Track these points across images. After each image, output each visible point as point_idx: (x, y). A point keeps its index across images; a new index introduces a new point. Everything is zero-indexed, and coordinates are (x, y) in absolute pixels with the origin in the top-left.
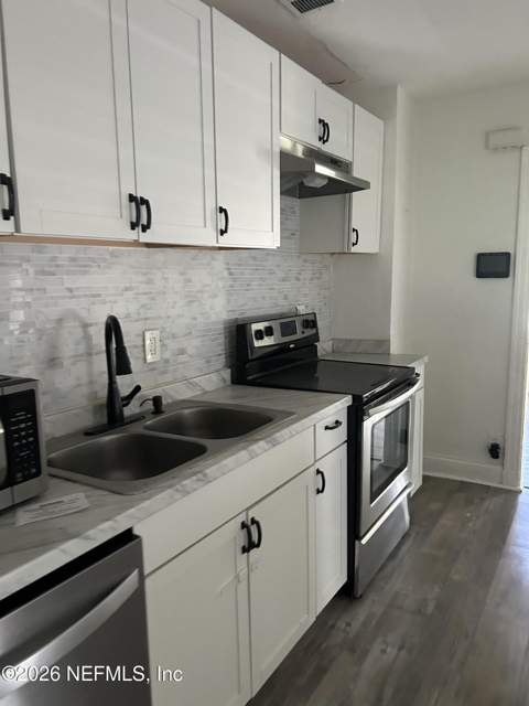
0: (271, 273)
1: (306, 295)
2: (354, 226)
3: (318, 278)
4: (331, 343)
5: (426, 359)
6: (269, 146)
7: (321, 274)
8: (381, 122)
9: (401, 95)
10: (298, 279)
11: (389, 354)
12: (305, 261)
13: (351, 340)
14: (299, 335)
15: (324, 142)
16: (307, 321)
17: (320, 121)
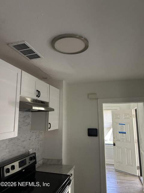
0: (18, 140)
1: (33, 145)
2: (49, 122)
3: (38, 138)
4: (42, 160)
5: (74, 167)
6: (15, 101)
7: (39, 136)
8: (59, 90)
9: (64, 83)
10: (30, 140)
11: (62, 165)
12: (33, 132)
13: (49, 159)
14: (28, 164)
15: (38, 97)
16: (31, 157)
17: (37, 91)
